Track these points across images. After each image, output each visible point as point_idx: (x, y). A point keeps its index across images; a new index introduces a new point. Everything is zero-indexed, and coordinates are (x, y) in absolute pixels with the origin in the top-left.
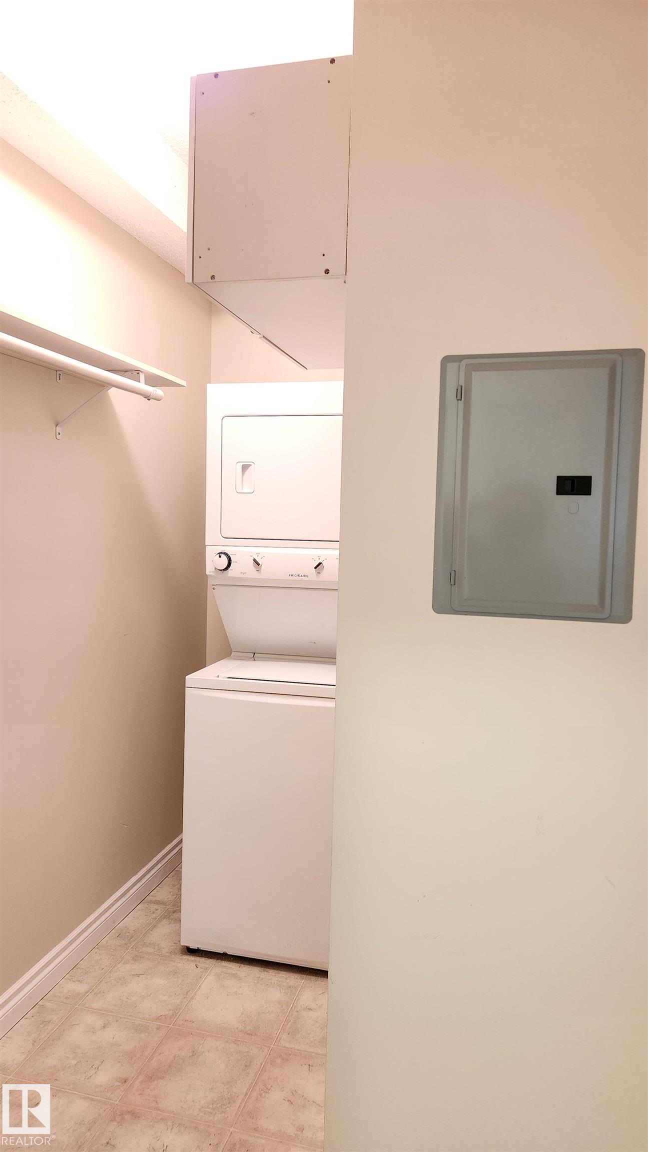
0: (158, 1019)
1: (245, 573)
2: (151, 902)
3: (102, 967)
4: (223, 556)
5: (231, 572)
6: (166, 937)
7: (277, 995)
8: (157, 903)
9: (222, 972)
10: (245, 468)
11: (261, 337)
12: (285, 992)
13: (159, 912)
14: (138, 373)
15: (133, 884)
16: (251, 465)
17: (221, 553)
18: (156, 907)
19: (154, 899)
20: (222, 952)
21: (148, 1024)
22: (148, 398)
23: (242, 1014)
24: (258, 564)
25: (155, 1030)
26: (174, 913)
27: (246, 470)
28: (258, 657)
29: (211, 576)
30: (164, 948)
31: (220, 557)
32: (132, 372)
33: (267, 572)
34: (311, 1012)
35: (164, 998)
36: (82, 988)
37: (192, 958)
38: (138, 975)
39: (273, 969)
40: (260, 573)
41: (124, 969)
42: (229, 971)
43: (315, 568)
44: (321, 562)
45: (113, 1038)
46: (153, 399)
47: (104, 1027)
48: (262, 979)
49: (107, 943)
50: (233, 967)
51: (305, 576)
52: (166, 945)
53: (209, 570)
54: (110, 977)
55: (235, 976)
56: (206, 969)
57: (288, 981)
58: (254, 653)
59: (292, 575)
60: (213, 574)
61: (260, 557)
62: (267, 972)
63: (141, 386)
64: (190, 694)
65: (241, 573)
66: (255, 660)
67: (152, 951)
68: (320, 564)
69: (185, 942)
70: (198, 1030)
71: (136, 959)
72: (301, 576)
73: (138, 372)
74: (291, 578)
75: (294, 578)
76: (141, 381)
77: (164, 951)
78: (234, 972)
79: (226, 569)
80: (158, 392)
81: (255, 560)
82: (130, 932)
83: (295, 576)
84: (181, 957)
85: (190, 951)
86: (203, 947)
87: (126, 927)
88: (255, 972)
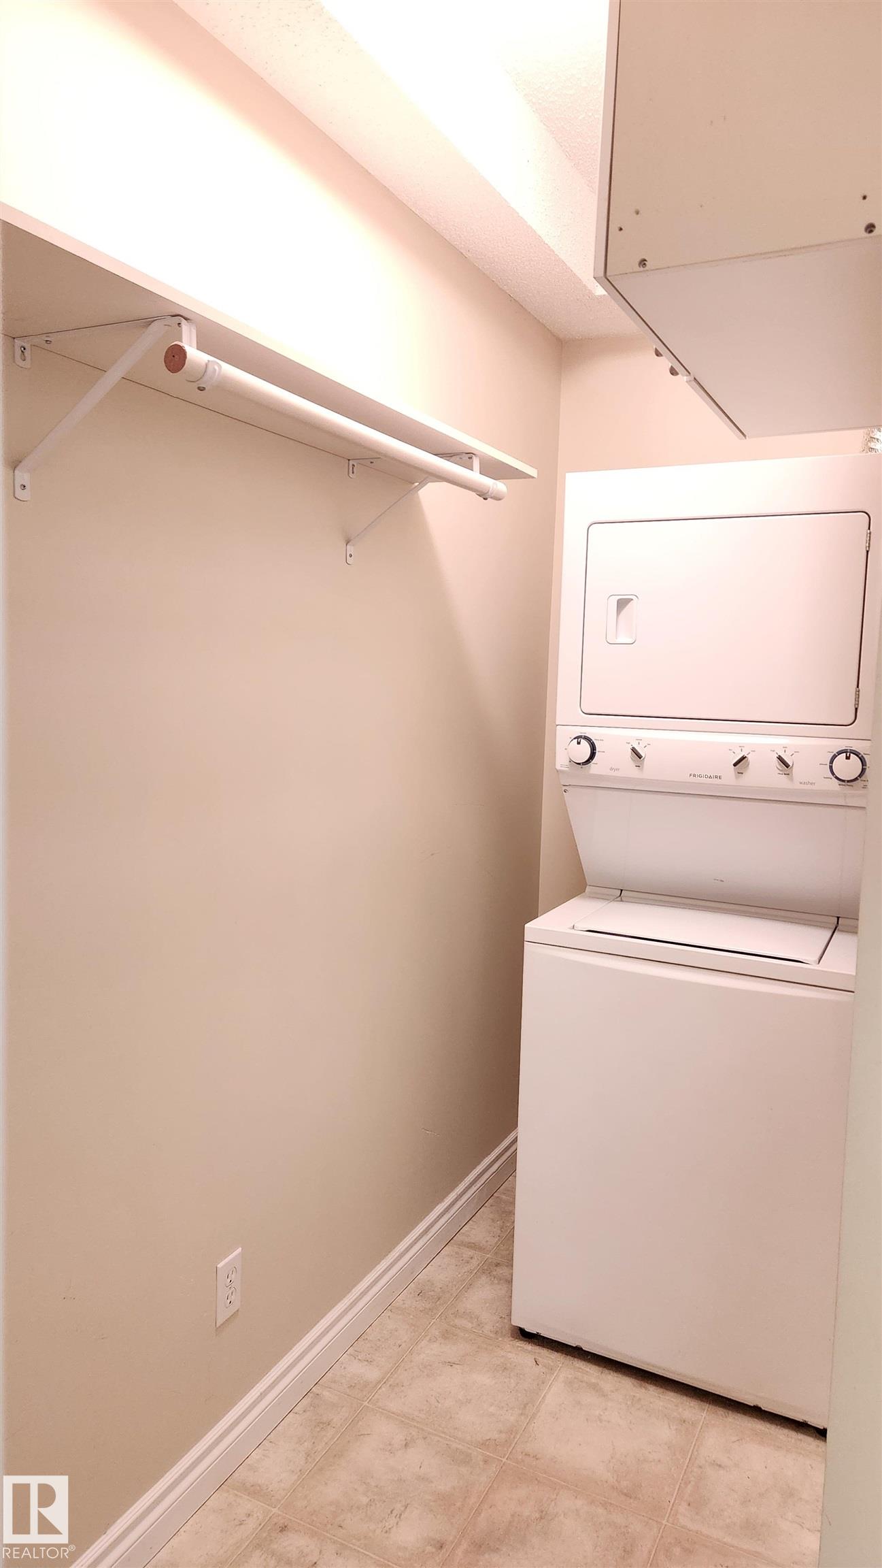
0: (484, 1444)
1: (618, 769)
2: (462, 1244)
3: (399, 1342)
4: (583, 742)
5: (594, 768)
6: (488, 1305)
7: (665, 1432)
8: (472, 1246)
9: (575, 1378)
10: (622, 604)
11: (690, 381)
12: (676, 1429)
13: (475, 1262)
14: (470, 458)
15: (438, 1216)
16: (632, 600)
17: (580, 737)
18: (471, 1253)
19: (467, 1240)
20: (574, 1346)
21: (470, 1451)
22: (484, 495)
23: (612, 1458)
24: (640, 757)
25: (481, 1463)
26: (496, 1266)
27: (624, 608)
28: (625, 896)
29: (562, 772)
30: (486, 1324)
31: (579, 743)
32: (463, 456)
33: (652, 769)
34: (722, 1472)
35: (492, 1409)
36: (372, 1374)
37: (529, 1347)
38: (451, 1364)
39: (655, 1385)
40: (642, 770)
41: (431, 1351)
42: (585, 1378)
43: (735, 765)
44: (746, 755)
45: (420, 1467)
46: (491, 498)
47: (406, 1445)
48: (640, 1399)
49: (404, 1304)
50: (592, 1372)
51: (716, 777)
52: (489, 1320)
53: (561, 762)
54: (411, 1362)
55: (595, 1387)
56: (551, 1369)
57: (681, 1410)
58: (622, 890)
59: (694, 776)
60: (567, 769)
61: (642, 744)
62: (646, 1389)
63: (474, 476)
64: (531, 953)
65: (611, 769)
66: (622, 901)
67: (470, 1325)
68: (743, 758)
69: (518, 1322)
70: (545, 1473)
71: (446, 1335)
72: (710, 777)
73: (469, 455)
74: (692, 779)
75: (698, 780)
76: (474, 469)
77: (487, 1329)
78: (593, 1381)
79: (588, 761)
80: (500, 486)
81: (634, 750)
82: (436, 1290)
83: (700, 776)
84: (511, 1343)
85: (524, 1335)
86: (545, 1333)
87: (428, 1281)
88: (627, 1384)
